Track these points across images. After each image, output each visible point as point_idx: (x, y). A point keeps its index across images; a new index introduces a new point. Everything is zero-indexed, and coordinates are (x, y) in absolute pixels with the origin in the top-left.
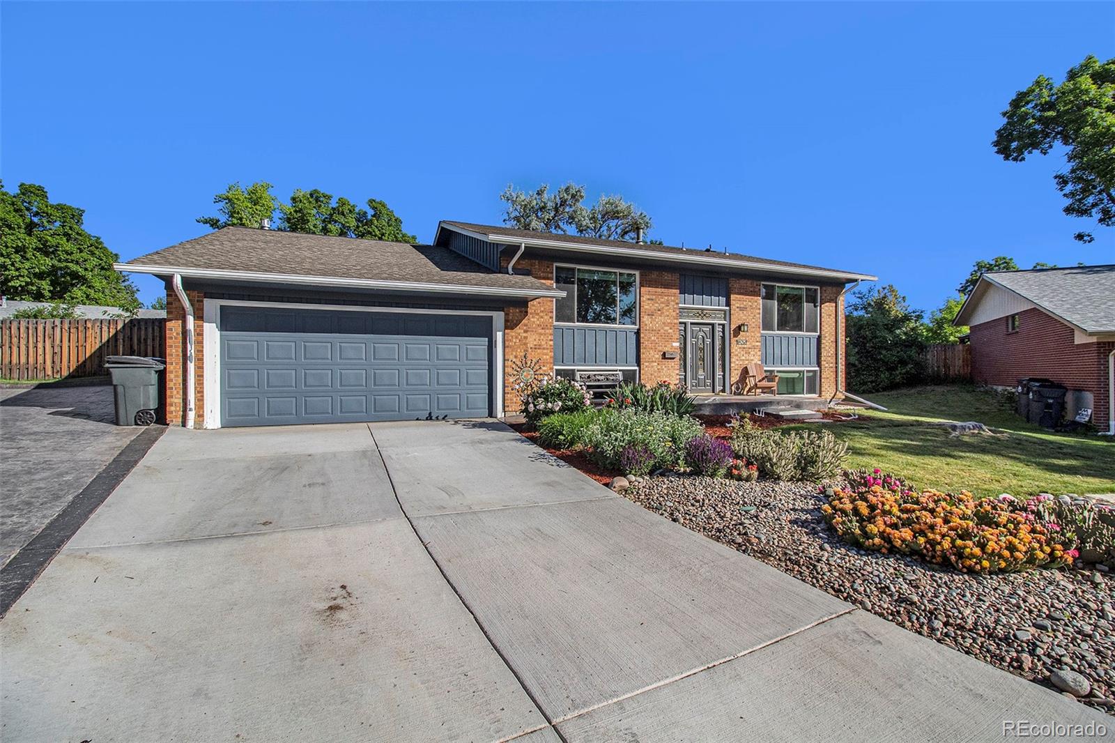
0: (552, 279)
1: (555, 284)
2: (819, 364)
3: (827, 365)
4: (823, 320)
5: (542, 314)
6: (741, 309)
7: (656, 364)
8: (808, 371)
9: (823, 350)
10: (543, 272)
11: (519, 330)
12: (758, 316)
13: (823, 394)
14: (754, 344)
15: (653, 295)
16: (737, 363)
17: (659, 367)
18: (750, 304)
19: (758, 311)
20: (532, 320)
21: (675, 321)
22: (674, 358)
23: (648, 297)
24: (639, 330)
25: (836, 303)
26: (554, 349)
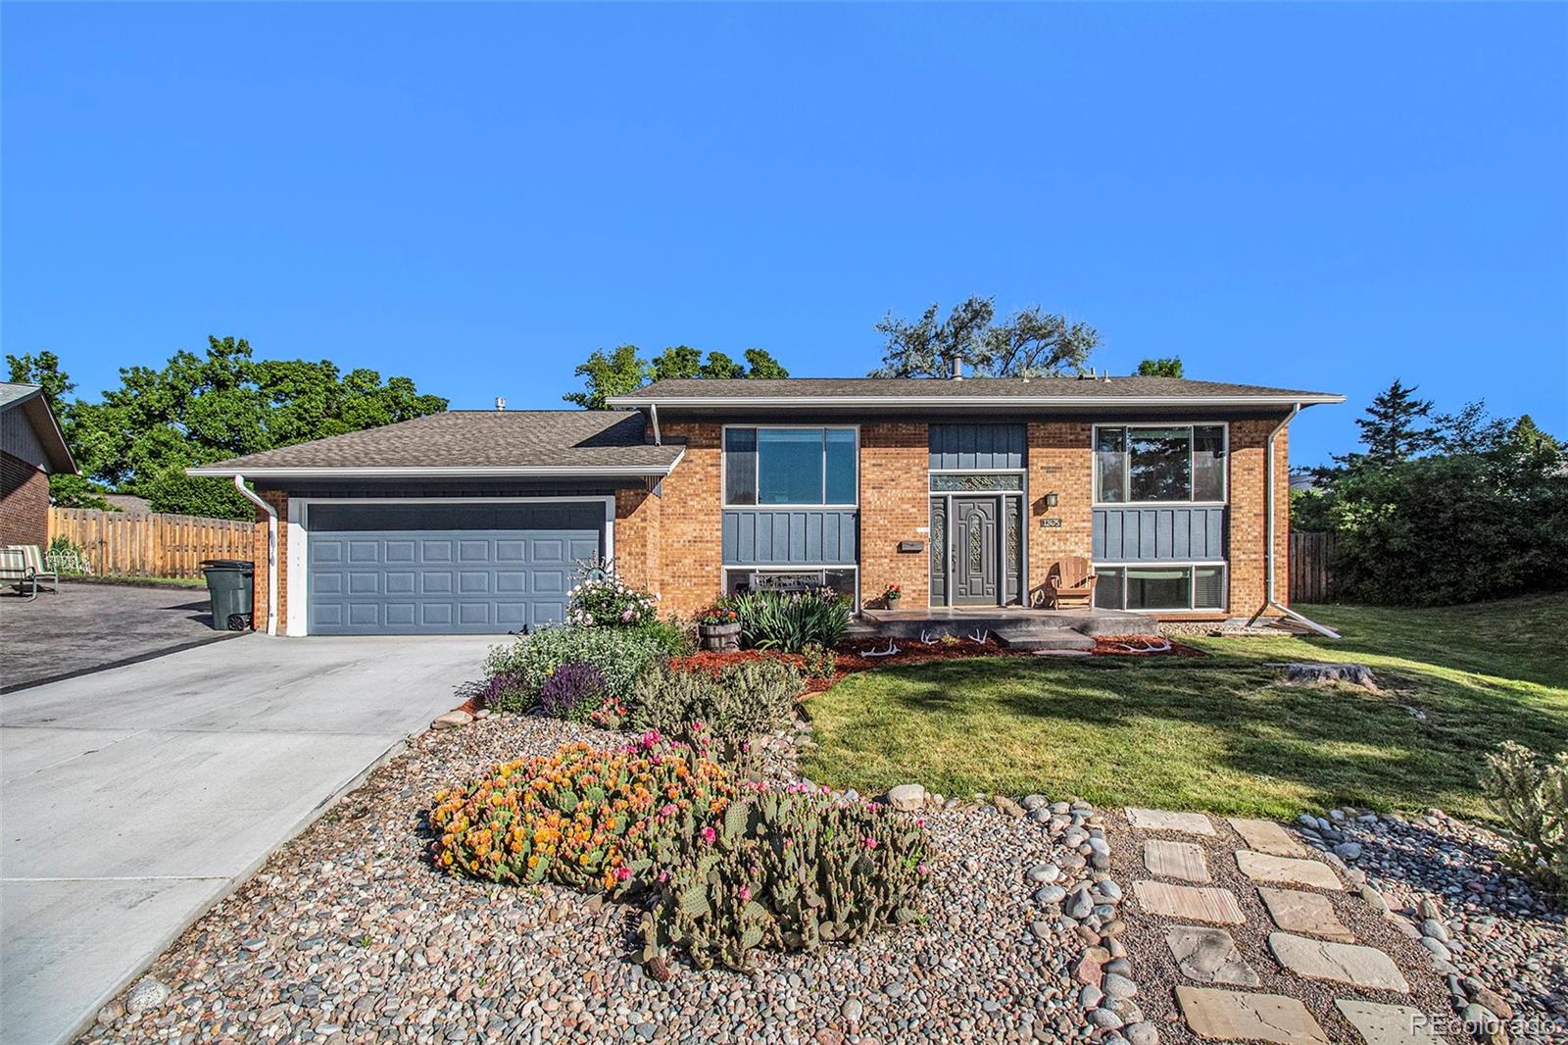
0: (719, 447)
1: (724, 455)
2: (1226, 554)
3: (1243, 557)
4: (1233, 478)
5: (704, 495)
6: (1049, 470)
7: (887, 560)
8: (1198, 568)
9: (1232, 531)
10: (706, 439)
11: (632, 518)
12: (1085, 479)
13: (1233, 607)
14: (1076, 525)
15: (881, 458)
16: (1041, 556)
17: (893, 565)
18: (1069, 460)
19: (1087, 471)
20: (691, 503)
21: (922, 495)
22: (918, 551)
23: (873, 462)
24: (859, 510)
25: (1266, 447)
26: (724, 542)
